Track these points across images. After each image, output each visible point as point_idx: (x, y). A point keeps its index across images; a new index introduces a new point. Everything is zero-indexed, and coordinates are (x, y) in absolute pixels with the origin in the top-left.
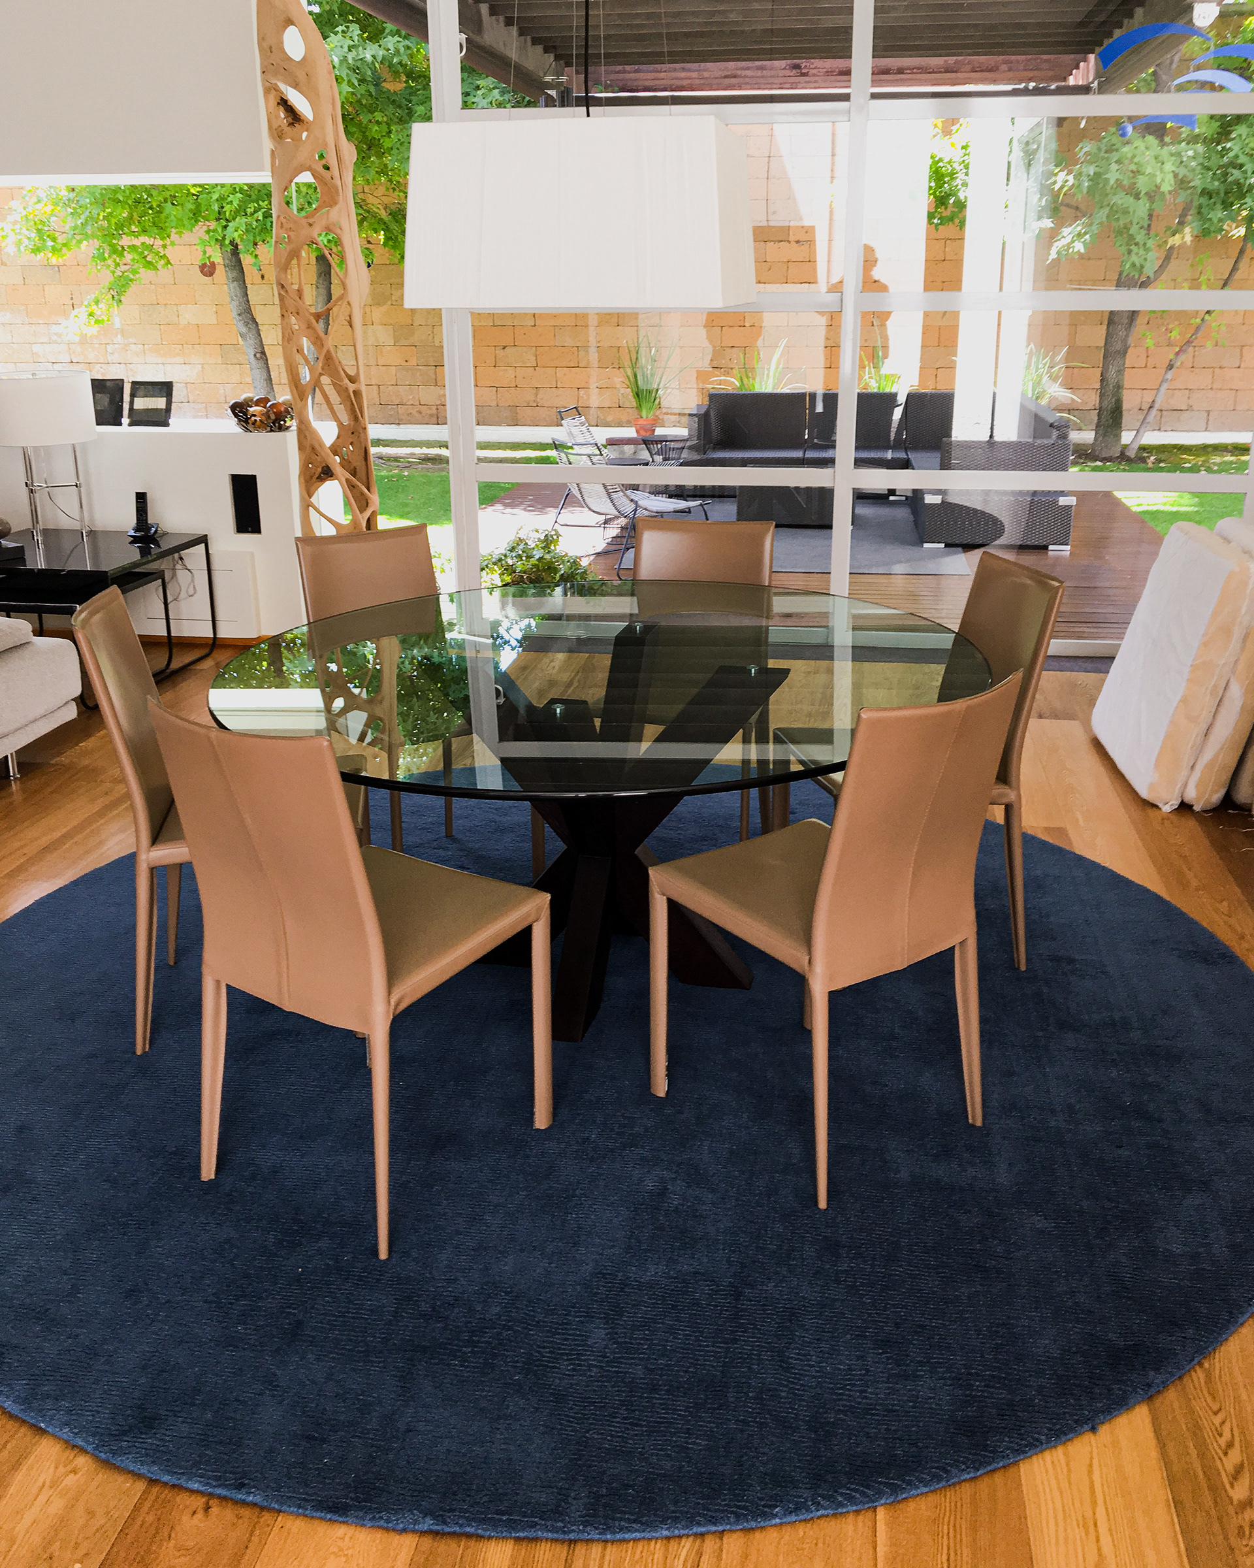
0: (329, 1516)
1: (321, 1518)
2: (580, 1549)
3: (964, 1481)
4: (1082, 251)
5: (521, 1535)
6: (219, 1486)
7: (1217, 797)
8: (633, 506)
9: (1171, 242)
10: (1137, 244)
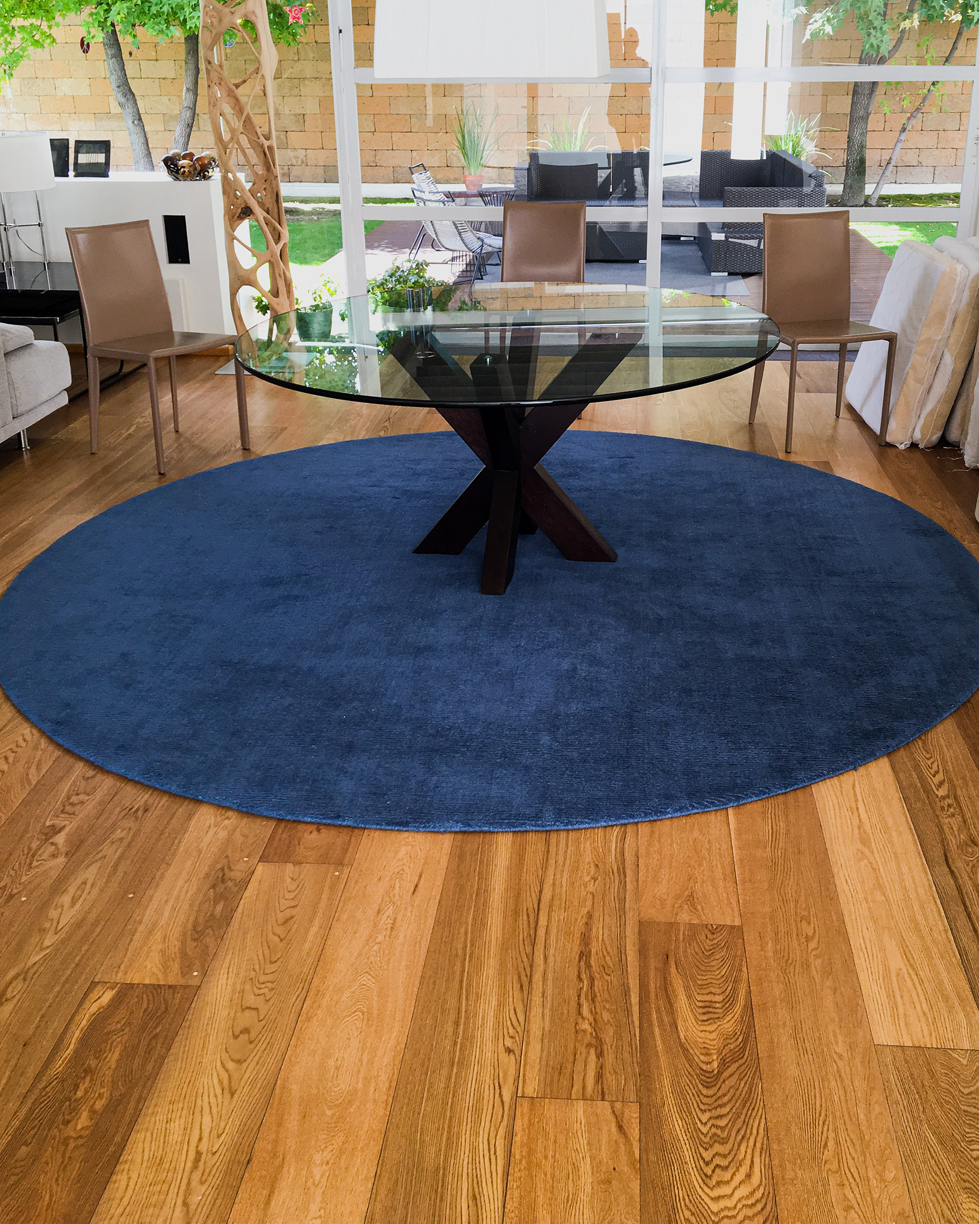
0: (397, 828)
1: (392, 830)
2: (554, 836)
3: (779, 794)
4: (831, 33)
5: (517, 829)
6: (324, 818)
7: (936, 437)
8: (480, 243)
9: (902, 26)
10: (875, 28)
